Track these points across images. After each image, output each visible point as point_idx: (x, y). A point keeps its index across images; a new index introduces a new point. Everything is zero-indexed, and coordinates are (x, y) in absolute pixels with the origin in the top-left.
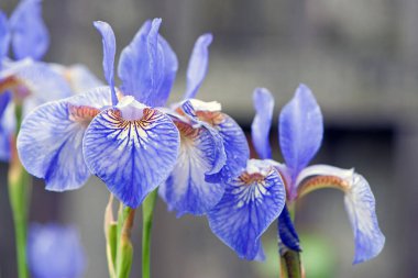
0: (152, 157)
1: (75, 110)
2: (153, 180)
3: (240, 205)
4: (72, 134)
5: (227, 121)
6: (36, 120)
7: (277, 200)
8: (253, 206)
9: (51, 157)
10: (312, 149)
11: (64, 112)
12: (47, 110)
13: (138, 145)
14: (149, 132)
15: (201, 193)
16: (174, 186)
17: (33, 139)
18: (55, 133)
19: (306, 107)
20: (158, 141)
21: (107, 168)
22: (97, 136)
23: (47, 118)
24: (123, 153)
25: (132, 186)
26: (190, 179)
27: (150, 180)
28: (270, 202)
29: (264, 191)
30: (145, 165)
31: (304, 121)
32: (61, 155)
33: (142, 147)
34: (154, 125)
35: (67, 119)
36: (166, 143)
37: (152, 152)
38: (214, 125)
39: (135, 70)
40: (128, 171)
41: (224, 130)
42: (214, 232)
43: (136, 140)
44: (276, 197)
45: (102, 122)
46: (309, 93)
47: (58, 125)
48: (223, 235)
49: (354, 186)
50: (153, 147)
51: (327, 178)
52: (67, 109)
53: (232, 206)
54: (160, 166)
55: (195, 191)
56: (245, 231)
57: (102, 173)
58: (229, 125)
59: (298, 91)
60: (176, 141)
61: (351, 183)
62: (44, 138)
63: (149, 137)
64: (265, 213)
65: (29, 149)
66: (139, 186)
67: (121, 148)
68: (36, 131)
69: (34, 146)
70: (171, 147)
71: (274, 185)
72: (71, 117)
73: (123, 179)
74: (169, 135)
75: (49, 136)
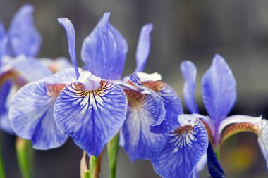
0: (107, 116)
1: (51, 88)
2: (109, 134)
3: (176, 150)
4: (51, 106)
5: (166, 89)
6: (22, 98)
7: (202, 144)
8: (185, 150)
9: (35, 124)
10: (229, 103)
11: (43, 90)
12: (30, 89)
13: (96, 108)
14: (104, 98)
15: (149, 142)
16: (130, 140)
17: (21, 112)
18: (38, 106)
19: (221, 72)
20: (111, 104)
21: (74, 127)
22: (64, 104)
23: (30, 95)
24: (85, 115)
25: (93, 139)
26: (141, 133)
27: (106, 133)
28: (197, 146)
29: (192, 138)
30: (102, 122)
31: (221, 82)
32: (43, 122)
33: (99, 109)
34: (107, 92)
35: (46, 94)
36: (117, 105)
37: (107, 112)
38: (157, 91)
39: (94, 54)
40: (90, 129)
41: (164, 95)
42: (158, 173)
43: (94, 105)
44: (202, 141)
45: (68, 93)
46: (222, 60)
47: (39, 99)
48: (164, 175)
49: (263, 129)
50: (107, 109)
51: (242, 125)
52: (45, 87)
53: (170, 151)
54: (113, 123)
55: (144, 141)
56: (181, 170)
57: (70, 131)
58: (168, 91)
59: (215, 60)
60: (124, 103)
61: (260, 127)
62: (29, 111)
63: (104, 101)
64: (195, 155)
65: (19, 119)
66: (99, 139)
67: (83, 112)
68: (23, 105)
69: (22, 117)
70: (121, 108)
71: (200, 132)
72: (48, 93)
73: (86, 134)
74: (119, 98)
75: (32, 109)
